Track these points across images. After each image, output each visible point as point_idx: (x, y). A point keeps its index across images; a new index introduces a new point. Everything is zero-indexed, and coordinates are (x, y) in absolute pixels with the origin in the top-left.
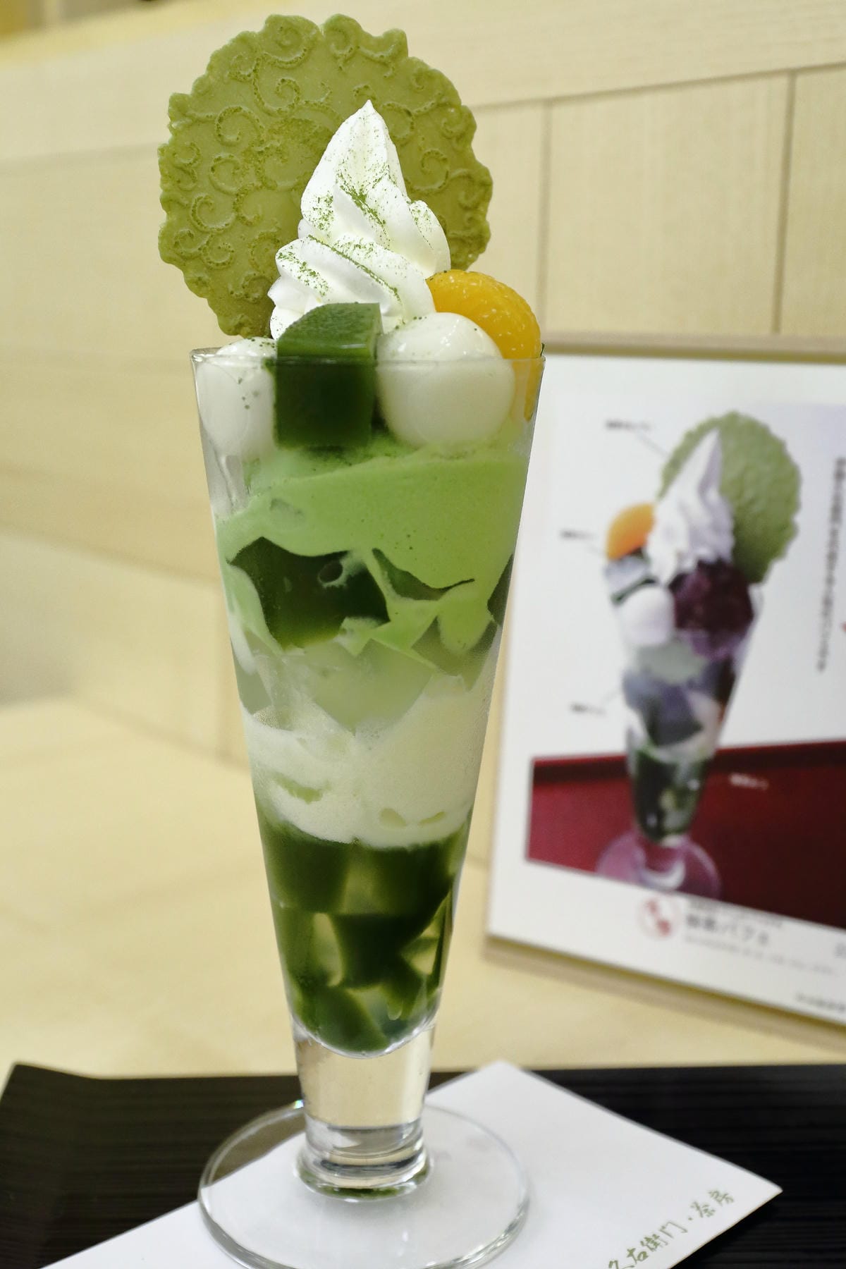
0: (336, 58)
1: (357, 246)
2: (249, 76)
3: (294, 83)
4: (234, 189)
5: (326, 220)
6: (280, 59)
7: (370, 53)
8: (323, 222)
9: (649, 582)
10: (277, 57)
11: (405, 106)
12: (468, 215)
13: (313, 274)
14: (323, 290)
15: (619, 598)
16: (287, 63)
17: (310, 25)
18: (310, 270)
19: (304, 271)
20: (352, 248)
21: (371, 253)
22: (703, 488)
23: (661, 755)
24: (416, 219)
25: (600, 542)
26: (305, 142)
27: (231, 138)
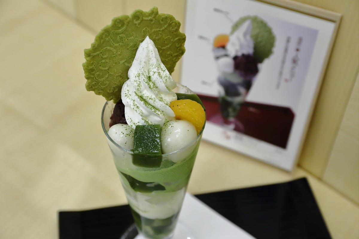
0: (136, 24)
1: (150, 98)
2: (109, 39)
3: (123, 36)
4: (107, 68)
5: (139, 87)
6: (118, 31)
7: (146, 18)
8: (138, 88)
9: (226, 55)
10: (117, 31)
11: (158, 29)
12: (179, 48)
13: (138, 107)
14: (141, 114)
15: (217, 58)
16: (120, 32)
17: (127, 17)
18: (136, 105)
19: (135, 105)
20: (148, 99)
21: (155, 102)
22: (245, 35)
23: (229, 99)
24: (166, 80)
25: (212, 41)
26: (128, 49)
27: (105, 56)
